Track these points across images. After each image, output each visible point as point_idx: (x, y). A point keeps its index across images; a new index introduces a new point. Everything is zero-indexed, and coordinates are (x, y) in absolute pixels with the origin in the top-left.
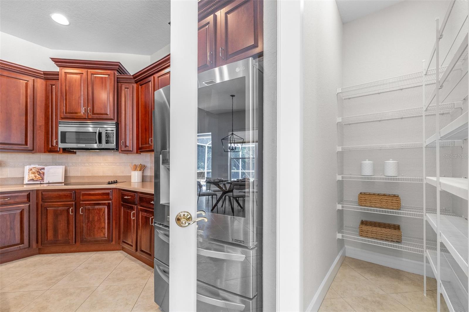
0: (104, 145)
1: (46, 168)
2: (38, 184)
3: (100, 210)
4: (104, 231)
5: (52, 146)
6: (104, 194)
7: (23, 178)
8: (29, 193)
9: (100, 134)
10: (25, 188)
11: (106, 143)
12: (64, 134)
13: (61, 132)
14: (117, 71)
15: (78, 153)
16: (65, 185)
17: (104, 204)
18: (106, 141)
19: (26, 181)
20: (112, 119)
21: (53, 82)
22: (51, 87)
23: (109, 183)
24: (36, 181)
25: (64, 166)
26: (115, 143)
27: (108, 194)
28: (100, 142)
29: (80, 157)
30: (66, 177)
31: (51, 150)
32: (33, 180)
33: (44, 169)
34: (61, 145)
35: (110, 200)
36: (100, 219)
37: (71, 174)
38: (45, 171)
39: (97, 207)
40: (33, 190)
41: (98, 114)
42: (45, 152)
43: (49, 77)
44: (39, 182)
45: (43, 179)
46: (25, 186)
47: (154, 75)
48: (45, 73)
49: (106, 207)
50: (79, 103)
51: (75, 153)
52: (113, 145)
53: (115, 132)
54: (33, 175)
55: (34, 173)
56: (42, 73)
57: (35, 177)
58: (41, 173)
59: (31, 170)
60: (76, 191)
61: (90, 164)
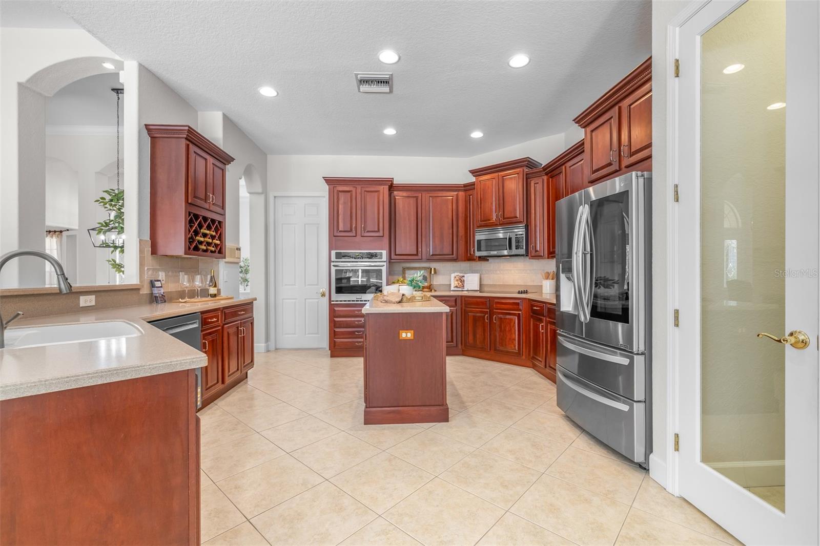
0: (514, 251)
1: (465, 275)
2: (460, 291)
3: (511, 320)
4: (514, 342)
5: (470, 254)
6: (514, 303)
7: (450, 285)
8: (456, 299)
9: (510, 239)
10: (452, 293)
11: (516, 249)
12: (479, 242)
13: (478, 241)
14: (527, 166)
15: (491, 260)
16: (480, 292)
17: (514, 314)
18: (516, 246)
19: (452, 288)
20: (521, 222)
21: (471, 192)
22: (469, 197)
23: (519, 293)
24: (459, 288)
25: (479, 274)
26: (524, 248)
27: (518, 304)
28: (510, 248)
29: (492, 264)
30: (481, 285)
31: (470, 258)
32: (456, 287)
33: (464, 277)
34: (478, 254)
35: (520, 310)
36: (511, 329)
37: (485, 282)
38: (465, 279)
39: (508, 317)
40: (458, 296)
41: (508, 218)
42: (465, 261)
43: (468, 188)
44: (461, 289)
45: (463, 286)
46: (452, 292)
47: (566, 165)
48: (465, 186)
49: (517, 318)
50: (491, 210)
51: (488, 260)
52: (522, 251)
53: (524, 236)
54: (457, 282)
55: (457, 280)
56: (462, 186)
57: (458, 284)
58: (461, 280)
59: (455, 277)
60: (491, 299)
61: (502, 272)
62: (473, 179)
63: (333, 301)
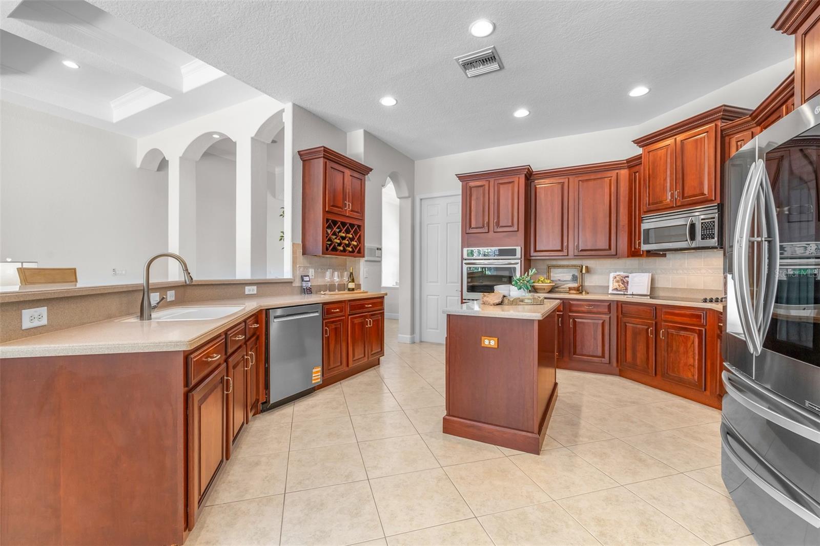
0: (699, 241)
1: (630, 275)
2: (621, 294)
3: (687, 338)
4: (692, 370)
5: (635, 248)
6: (692, 316)
7: (609, 286)
8: (610, 304)
9: (693, 226)
10: (610, 298)
11: (702, 239)
12: (647, 231)
13: (645, 230)
14: (722, 119)
15: (669, 255)
16: (651, 298)
17: (693, 331)
18: (702, 235)
19: (610, 291)
20: (712, 200)
21: (636, 169)
22: (635, 175)
23: (705, 301)
24: (620, 291)
25: (651, 274)
26: (716, 239)
27: (699, 317)
28: (693, 237)
29: (671, 261)
30: (653, 288)
31: (634, 253)
32: (616, 289)
33: (628, 277)
34: (645, 247)
35: (703, 326)
36: (687, 352)
37: (660, 284)
38: (629, 280)
39: (682, 333)
40: (613, 301)
41: (690, 197)
42: (628, 257)
43: (633, 164)
44: (623, 293)
45: (626, 289)
46: (610, 296)
48: (628, 161)
49: (696, 335)
50: (664, 187)
51: (664, 255)
52: (714, 242)
53: (716, 220)
54: (617, 284)
55: (618, 282)
56: (625, 161)
57: (619, 286)
58: (624, 282)
59: (616, 278)
60: (657, 307)
61: (685, 271)
62: (639, 151)
63: (465, 299)
